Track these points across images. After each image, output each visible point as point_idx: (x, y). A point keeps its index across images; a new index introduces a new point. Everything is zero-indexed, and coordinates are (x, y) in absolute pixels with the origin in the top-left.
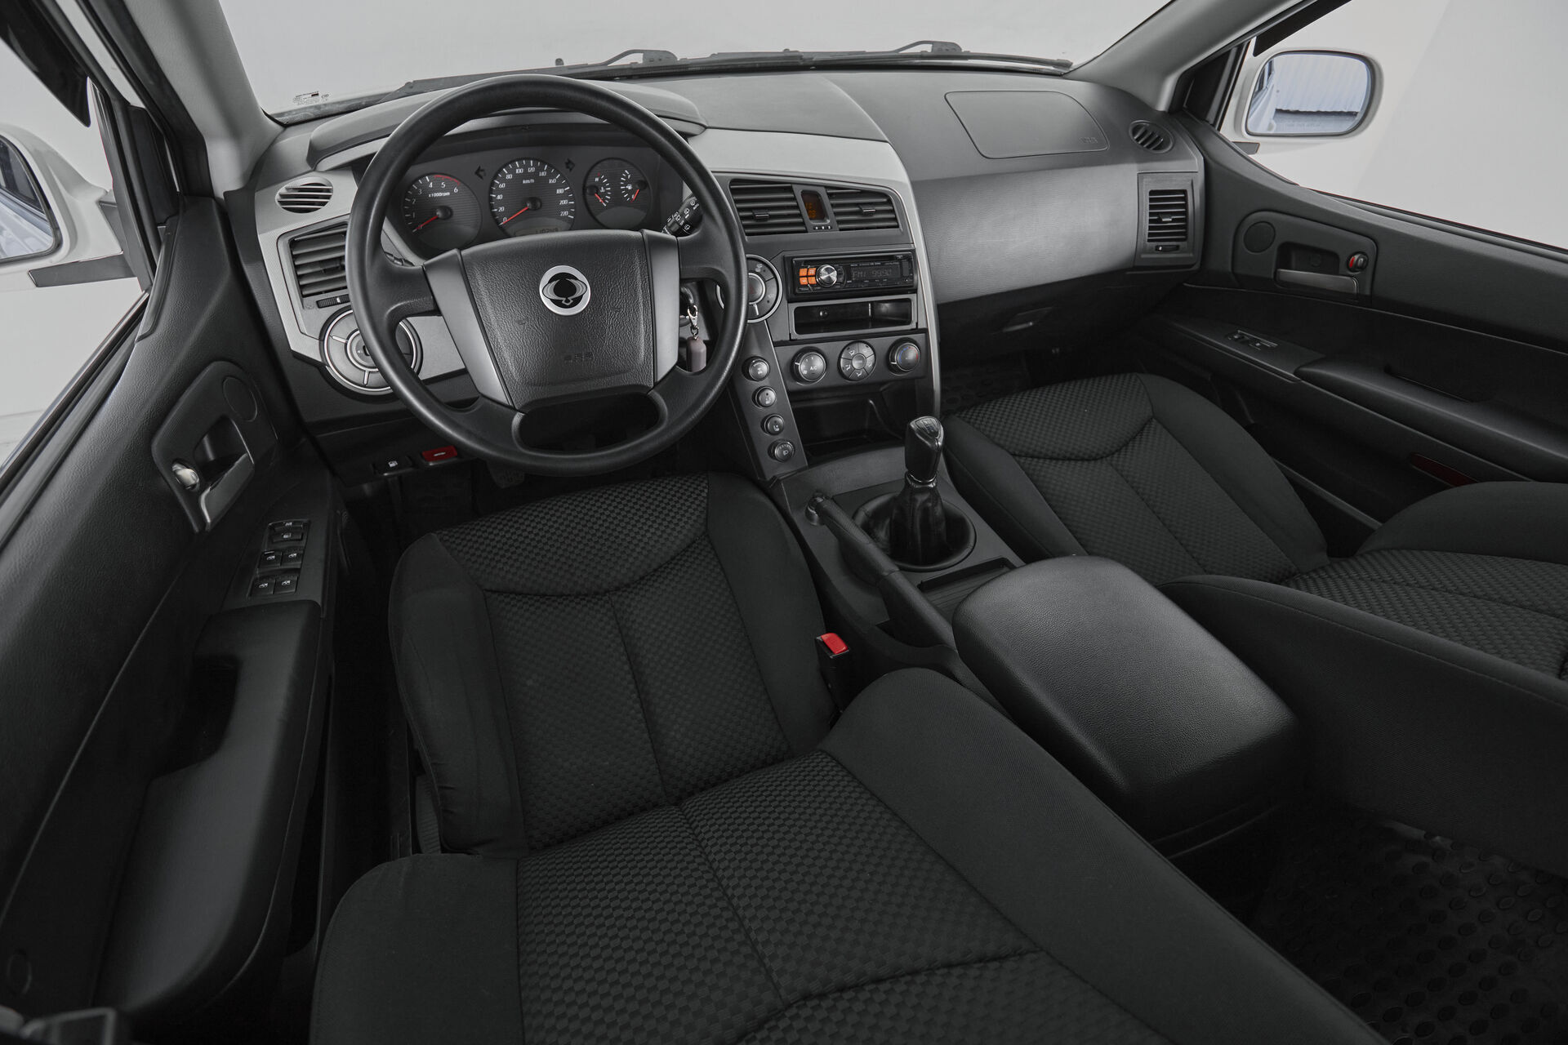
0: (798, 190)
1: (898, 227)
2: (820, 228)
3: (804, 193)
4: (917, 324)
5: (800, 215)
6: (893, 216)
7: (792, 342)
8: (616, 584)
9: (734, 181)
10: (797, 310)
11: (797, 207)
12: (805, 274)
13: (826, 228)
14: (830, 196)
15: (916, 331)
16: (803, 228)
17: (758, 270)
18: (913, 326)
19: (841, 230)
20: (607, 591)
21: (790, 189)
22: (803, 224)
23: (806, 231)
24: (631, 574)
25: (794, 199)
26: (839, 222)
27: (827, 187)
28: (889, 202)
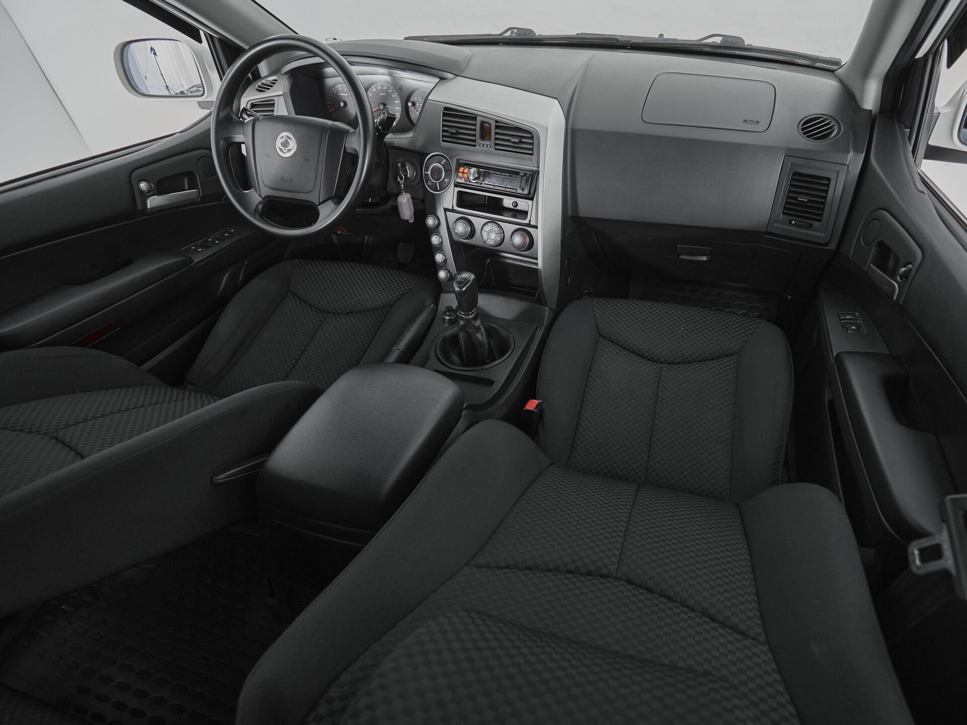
0: (479, 119)
1: (532, 154)
2: (483, 145)
3: (483, 122)
4: (530, 221)
5: (474, 135)
6: (531, 147)
7: (453, 211)
8: (334, 311)
9: (446, 109)
10: (459, 192)
11: (475, 130)
12: (462, 171)
13: (487, 146)
14: (497, 127)
15: (529, 225)
16: (474, 144)
17: (442, 163)
18: (527, 221)
19: (496, 149)
20: (329, 312)
21: (475, 118)
22: (474, 141)
23: (475, 146)
24: (343, 309)
25: (475, 125)
26: (496, 144)
27: (497, 122)
28: (532, 138)
